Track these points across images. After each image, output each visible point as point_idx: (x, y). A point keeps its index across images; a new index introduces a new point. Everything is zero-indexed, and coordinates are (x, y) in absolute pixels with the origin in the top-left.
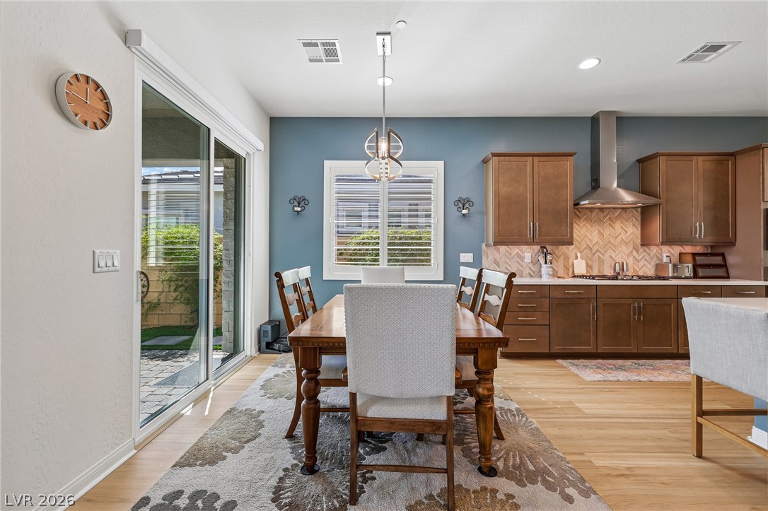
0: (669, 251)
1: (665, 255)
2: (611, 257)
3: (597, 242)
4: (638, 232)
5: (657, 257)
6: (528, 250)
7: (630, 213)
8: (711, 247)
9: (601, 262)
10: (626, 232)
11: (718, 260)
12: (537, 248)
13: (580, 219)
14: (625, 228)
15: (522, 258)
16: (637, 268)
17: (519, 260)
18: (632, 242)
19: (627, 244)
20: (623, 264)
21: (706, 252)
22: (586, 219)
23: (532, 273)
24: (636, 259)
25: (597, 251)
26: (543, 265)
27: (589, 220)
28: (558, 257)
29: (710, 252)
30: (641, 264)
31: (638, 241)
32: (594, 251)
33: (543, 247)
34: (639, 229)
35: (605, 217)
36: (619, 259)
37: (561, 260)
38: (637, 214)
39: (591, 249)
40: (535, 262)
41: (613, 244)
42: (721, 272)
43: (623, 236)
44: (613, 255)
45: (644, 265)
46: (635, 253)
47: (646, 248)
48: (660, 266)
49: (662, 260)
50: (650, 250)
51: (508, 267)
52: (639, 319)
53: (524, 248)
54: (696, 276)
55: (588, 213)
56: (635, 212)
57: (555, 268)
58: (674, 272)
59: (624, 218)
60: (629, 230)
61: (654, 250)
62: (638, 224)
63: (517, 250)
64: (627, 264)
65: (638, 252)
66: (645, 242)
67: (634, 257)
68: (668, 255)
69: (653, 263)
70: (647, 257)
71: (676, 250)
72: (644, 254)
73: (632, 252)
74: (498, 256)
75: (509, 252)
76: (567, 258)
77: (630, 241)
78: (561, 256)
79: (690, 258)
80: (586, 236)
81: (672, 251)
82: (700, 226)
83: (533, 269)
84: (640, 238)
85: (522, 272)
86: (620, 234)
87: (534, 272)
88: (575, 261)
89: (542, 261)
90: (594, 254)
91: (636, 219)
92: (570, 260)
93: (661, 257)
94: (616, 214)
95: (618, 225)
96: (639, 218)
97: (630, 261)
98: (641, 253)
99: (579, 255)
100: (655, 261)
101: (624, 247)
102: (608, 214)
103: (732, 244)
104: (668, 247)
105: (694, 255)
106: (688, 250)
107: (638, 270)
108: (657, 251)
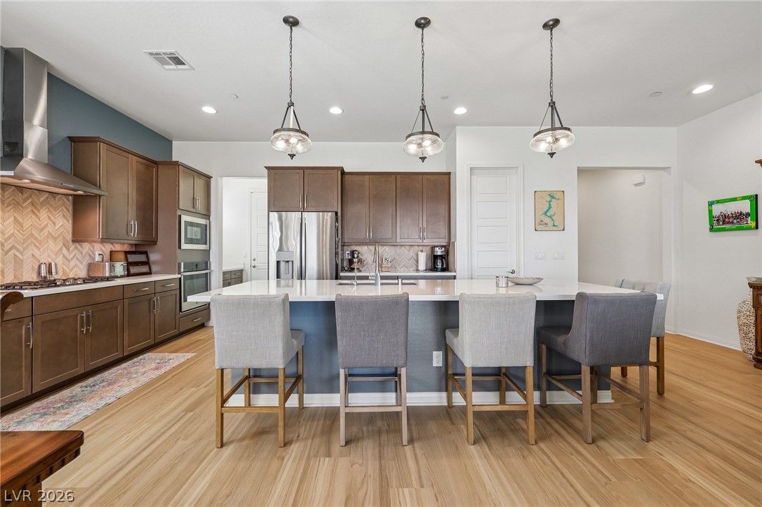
0: (101, 249)
1: (97, 253)
2: (33, 255)
3: (12, 235)
4: (69, 225)
5: (89, 255)
7: (59, 201)
8: (136, 245)
9: (19, 262)
10: (54, 224)
11: (142, 258)
14: (52, 218)
16: (67, 269)
18: (61, 237)
19: (55, 239)
20: (50, 264)
21: (131, 250)
24: (67, 259)
25: (13, 247)
29: (134, 250)
30: (72, 264)
31: (69, 237)
34: (70, 222)
35: (25, 200)
36: (45, 260)
38: (68, 203)
41: (36, 239)
42: (145, 269)
43: (50, 228)
44: (37, 253)
45: (76, 265)
46: (65, 251)
47: (77, 245)
48: (90, 266)
49: (94, 259)
50: (81, 247)
52: (88, 330)
54: (129, 275)
56: (65, 200)
58: (111, 272)
59: (51, 206)
60: (59, 222)
61: (86, 246)
62: (69, 216)
64: (56, 264)
65: (68, 250)
66: (79, 237)
67: (64, 256)
68: (100, 253)
69: (85, 263)
70: (79, 256)
71: (108, 248)
72: (76, 251)
73: (61, 249)
77: (59, 236)
79: (122, 256)
81: (104, 249)
82: (135, 225)
84: (71, 233)
86: (47, 225)
91: (67, 209)
93: (92, 255)
95: (43, 214)
96: (71, 208)
97: (60, 260)
98: (73, 250)
100: (86, 261)
101: (51, 243)
103: (154, 243)
104: (101, 245)
105: (126, 253)
106: (118, 247)
107: (68, 271)
108: (89, 249)
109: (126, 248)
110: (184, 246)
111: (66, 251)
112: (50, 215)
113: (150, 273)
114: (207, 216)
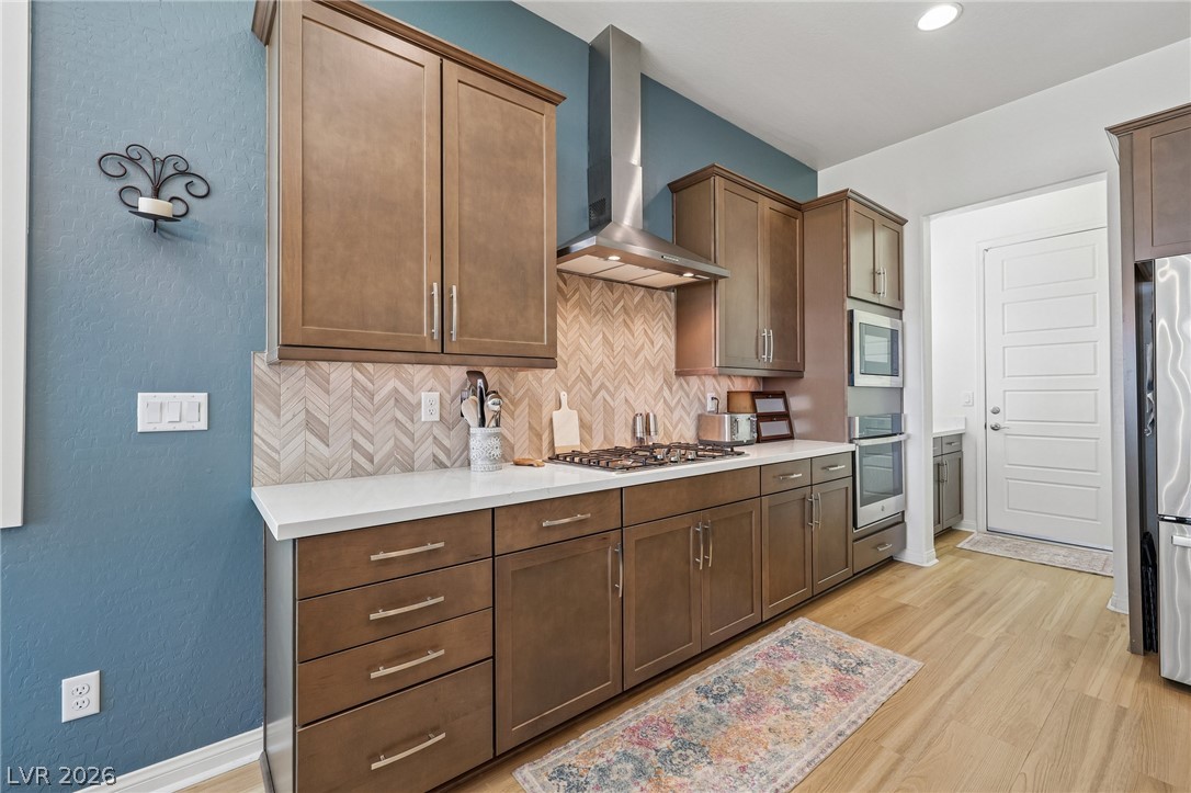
0: (715, 388)
1: (709, 396)
2: (626, 400)
3: (601, 365)
4: (671, 345)
5: (699, 398)
6: (431, 382)
7: (658, 302)
8: (765, 379)
9: (609, 412)
10: (652, 343)
11: (776, 405)
12: (457, 374)
13: (567, 300)
14: (649, 332)
15: (412, 410)
16: (669, 425)
17: (400, 416)
18: (662, 368)
19: (653, 370)
20: (648, 416)
21: (757, 390)
22: (577, 304)
23: (442, 457)
24: (669, 406)
25: (602, 386)
26: (475, 430)
27: (583, 305)
28: (515, 404)
30: (676, 415)
31: (672, 366)
32: (594, 388)
33: (474, 374)
34: (673, 338)
35: (616, 303)
36: (641, 408)
37: (523, 410)
38: (669, 303)
39: (589, 382)
40: (452, 421)
41: (630, 371)
42: (781, 428)
43: (647, 352)
44: (631, 395)
45: (681, 419)
46: (666, 392)
47: (682, 380)
48: (701, 420)
49: (704, 406)
50: (688, 384)
51: (362, 441)
53: (419, 373)
54: (759, 439)
55: (584, 288)
56: (666, 298)
57: (509, 436)
58: (732, 433)
59: (648, 311)
60: (653, 338)
61: (694, 380)
62: (672, 328)
63: (393, 383)
64: (655, 416)
65: (670, 389)
66: (684, 368)
67: (665, 400)
68: (714, 395)
69: (694, 414)
70: (685, 402)
71: (725, 386)
72: (681, 393)
73: (661, 388)
74: (319, 403)
75: (365, 389)
76: (536, 406)
77: (658, 365)
78: (521, 399)
79: (745, 402)
80: (578, 348)
81: (717, 387)
83: (446, 443)
84: (673, 358)
85: (411, 455)
86: (642, 347)
87: (447, 452)
88: (556, 414)
89: (472, 416)
90: (595, 396)
91: (668, 315)
92: (545, 411)
93: (703, 401)
94: (637, 299)
95: (639, 326)
96: (673, 314)
97: (659, 409)
98: (677, 392)
99: (564, 397)
100: (695, 411)
101: (648, 378)
102: (622, 296)
103: (796, 374)
104: (714, 380)
105: (755, 395)
106: (738, 385)
107: (671, 428)
108: (699, 388)
109: (751, 386)
110: (860, 380)
111: (668, 391)
112: (646, 328)
113: (790, 437)
114: (897, 311)
